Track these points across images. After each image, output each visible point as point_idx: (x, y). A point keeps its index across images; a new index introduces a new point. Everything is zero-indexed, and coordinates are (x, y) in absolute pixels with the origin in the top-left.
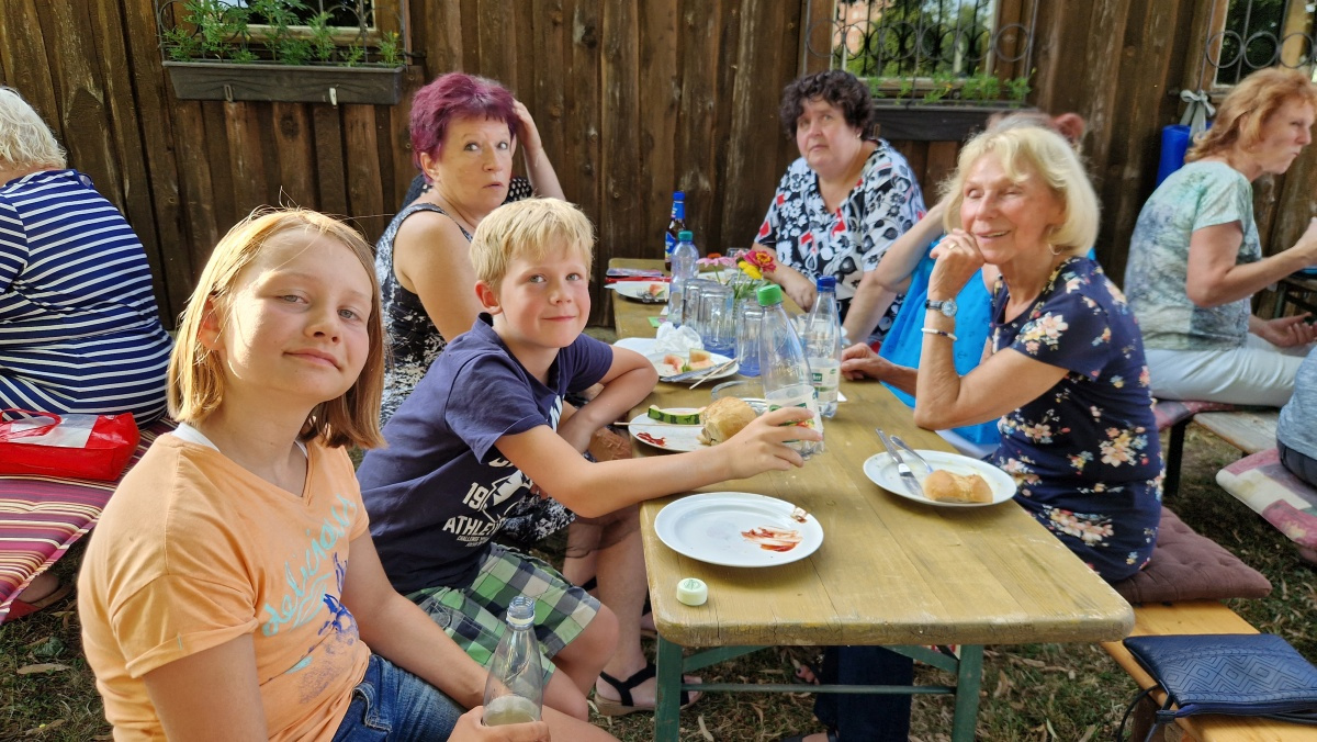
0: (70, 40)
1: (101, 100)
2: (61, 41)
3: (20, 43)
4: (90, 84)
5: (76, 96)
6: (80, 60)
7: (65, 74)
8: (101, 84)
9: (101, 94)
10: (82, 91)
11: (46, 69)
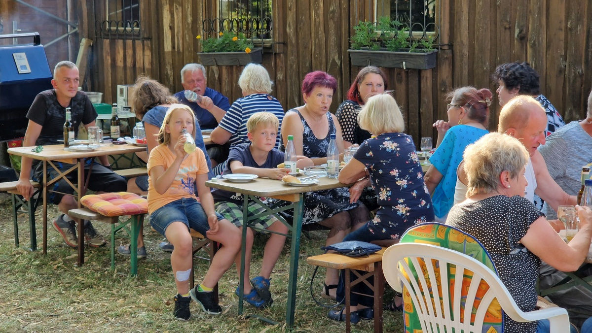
0: (333, 38)
1: (339, 64)
2: (330, 39)
3: (317, 40)
4: (337, 57)
5: (332, 62)
6: (335, 47)
7: (330, 53)
8: (340, 58)
9: (340, 62)
10: (334, 60)
11: (324, 51)
